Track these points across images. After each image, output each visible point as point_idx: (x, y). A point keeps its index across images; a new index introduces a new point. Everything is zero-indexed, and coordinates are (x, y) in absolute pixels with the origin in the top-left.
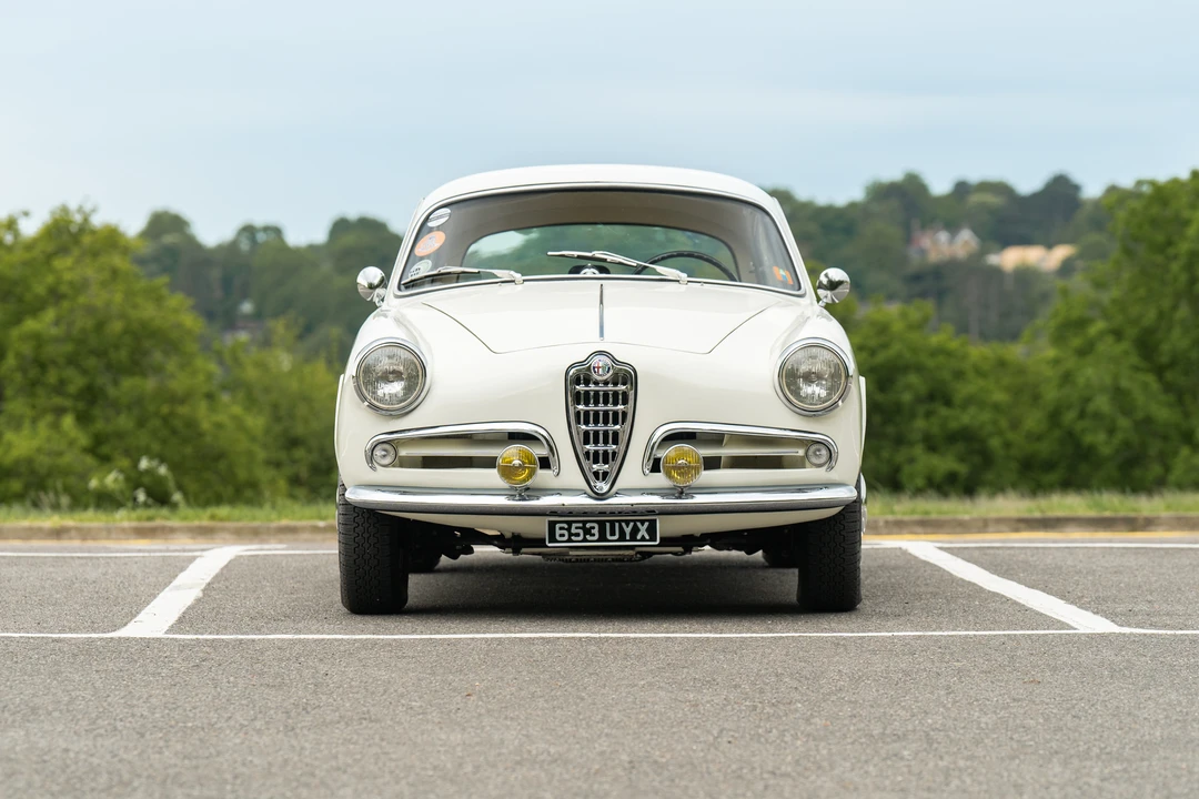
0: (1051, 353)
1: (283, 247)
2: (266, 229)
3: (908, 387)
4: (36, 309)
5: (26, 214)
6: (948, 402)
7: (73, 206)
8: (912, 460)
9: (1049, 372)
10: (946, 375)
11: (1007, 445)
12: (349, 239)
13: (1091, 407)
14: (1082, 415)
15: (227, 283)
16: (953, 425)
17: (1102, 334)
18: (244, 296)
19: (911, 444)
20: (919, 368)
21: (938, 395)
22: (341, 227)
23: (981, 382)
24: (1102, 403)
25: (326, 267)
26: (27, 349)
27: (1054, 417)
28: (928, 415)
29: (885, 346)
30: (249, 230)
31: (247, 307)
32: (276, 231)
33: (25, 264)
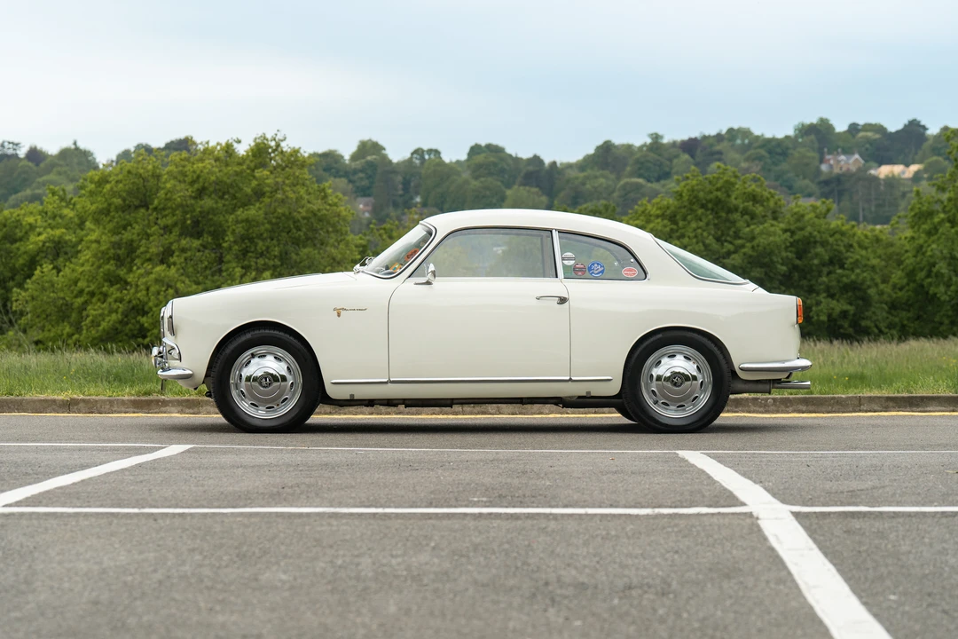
0: (909, 233)
1: (442, 163)
2: (430, 151)
3: (817, 255)
4: (245, 204)
5: (239, 142)
6: (842, 267)
7: (269, 136)
8: (818, 303)
9: (907, 247)
10: (842, 249)
11: (881, 293)
12: (480, 158)
13: (934, 270)
14: (928, 276)
15: (406, 184)
16: (845, 280)
17: (942, 221)
18: (417, 193)
19: (818, 294)
20: (824, 244)
21: (836, 261)
22: (475, 150)
23: (864, 252)
24: (942, 267)
25: (466, 175)
26: (240, 229)
27: (911, 274)
28: (829, 273)
29: (802, 229)
30: (419, 152)
31: (418, 199)
32: (437, 152)
33: (237, 174)
